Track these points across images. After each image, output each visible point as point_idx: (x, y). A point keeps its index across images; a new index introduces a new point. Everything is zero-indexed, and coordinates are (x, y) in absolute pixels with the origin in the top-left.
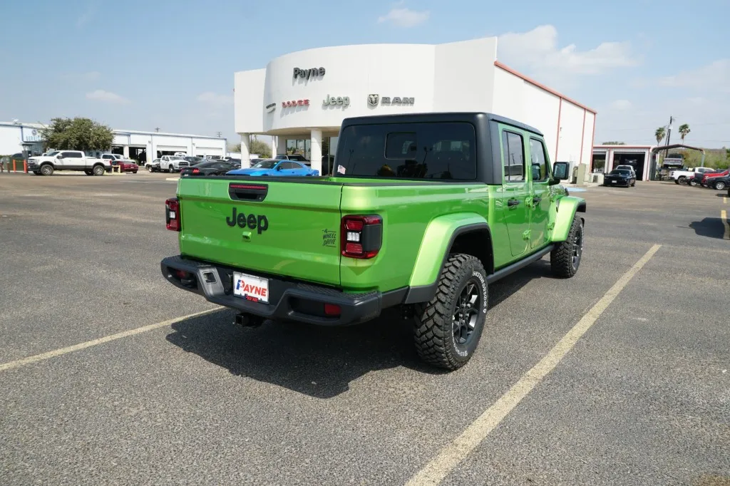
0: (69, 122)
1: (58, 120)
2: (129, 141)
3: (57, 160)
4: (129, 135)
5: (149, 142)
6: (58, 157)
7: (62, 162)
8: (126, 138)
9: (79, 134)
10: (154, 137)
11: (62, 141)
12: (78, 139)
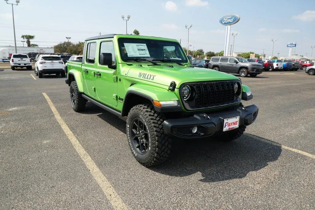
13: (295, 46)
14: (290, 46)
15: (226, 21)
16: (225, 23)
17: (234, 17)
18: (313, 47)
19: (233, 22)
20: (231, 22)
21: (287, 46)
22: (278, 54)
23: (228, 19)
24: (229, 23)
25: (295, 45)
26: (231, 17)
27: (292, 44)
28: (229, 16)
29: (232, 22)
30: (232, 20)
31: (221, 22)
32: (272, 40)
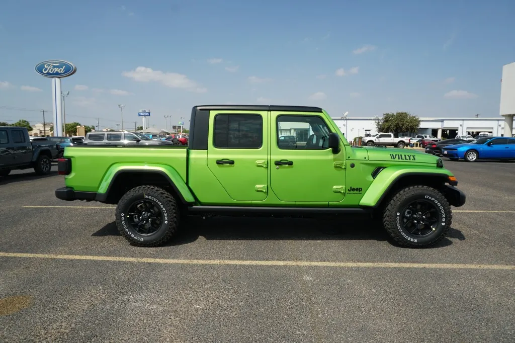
0: (393, 116)
1: (387, 114)
2: (442, 125)
3: (377, 139)
4: (442, 121)
5: (461, 125)
6: (377, 138)
7: (379, 140)
8: (440, 123)
9: (396, 122)
10: (465, 122)
11: (386, 127)
12: (395, 126)
13: (149, 115)
14: (142, 114)
15: (49, 69)
16: (48, 73)
17: (64, 64)
18: (166, 116)
19: (64, 73)
20: (61, 74)
21: (139, 115)
22: (117, 126)
23: (54, 67)
24: (57, 75)
25: (149, 113)
26: (58, 64)
27: (144, 112)
28: (55, 63)
29: (62, 72)
30: (62, 69)
31: (40, 69)
32: (119, 106)
